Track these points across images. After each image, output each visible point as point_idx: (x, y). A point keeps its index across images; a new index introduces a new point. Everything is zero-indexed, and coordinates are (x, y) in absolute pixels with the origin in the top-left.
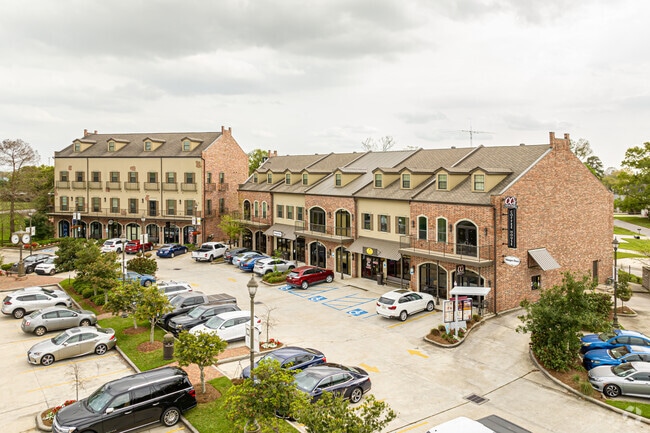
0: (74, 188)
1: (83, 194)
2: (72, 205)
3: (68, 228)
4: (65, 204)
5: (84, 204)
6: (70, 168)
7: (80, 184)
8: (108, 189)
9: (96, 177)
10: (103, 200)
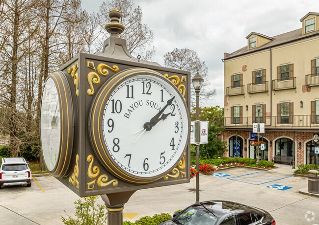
0: (251, 93)
1: (264, 100)
2: (248, 115)
3: (241, 147)
4: (237, 115)
5: (264, 113)
6: (244, 68)
7: (260, 87)
8: (308, 87)
9: (286, 73)
10: (296, 106)
